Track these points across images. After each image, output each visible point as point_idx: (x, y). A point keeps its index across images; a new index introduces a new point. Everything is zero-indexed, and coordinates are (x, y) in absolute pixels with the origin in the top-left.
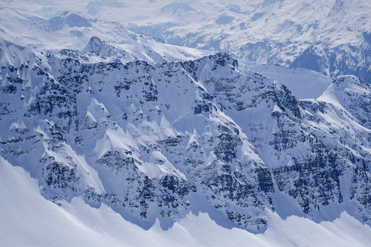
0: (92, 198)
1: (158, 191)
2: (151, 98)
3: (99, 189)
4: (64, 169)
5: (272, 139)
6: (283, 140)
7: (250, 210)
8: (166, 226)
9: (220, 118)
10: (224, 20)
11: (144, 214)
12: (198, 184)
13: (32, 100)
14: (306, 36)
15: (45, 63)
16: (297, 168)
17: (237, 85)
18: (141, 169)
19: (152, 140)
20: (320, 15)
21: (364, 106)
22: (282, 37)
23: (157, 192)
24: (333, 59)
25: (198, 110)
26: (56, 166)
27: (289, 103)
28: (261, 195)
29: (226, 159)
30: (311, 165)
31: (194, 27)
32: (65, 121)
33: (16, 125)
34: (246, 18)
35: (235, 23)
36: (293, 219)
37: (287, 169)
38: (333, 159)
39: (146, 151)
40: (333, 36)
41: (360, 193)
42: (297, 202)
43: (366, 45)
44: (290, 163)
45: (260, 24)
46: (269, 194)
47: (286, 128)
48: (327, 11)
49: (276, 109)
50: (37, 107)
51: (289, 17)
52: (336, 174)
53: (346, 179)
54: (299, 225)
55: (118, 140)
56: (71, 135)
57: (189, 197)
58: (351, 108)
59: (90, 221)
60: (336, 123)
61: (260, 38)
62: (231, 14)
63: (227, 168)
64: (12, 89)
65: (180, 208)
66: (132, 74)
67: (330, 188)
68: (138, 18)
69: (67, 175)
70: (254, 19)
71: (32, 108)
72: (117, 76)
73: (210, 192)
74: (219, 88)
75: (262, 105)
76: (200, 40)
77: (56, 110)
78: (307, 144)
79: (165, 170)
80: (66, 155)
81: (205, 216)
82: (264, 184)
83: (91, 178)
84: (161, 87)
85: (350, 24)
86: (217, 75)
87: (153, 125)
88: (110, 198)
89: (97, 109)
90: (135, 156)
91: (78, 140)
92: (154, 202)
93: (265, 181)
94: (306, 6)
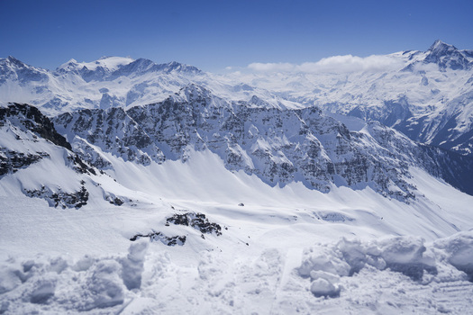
0: (249, 171)
2: (279, 126)
3: (252, 167)
4: (236, 156)
5: (335, 149)
6: (341, 150)
7: (322, 181)
8: (282, 186)
9: (311, 137)
10: (317, 91)
11: (272, 180)
12: (298, 166)
13: (224, 123)
14: (356, 101)
15: (231, 106)
16: (347, 163)
17: (321, 123)
18: (272, 159)
19: (278, 145)
20: (364, 92)
21: (382, 136)
22: (344, 101)
23: (279, 170)
24: (368, 113)
25: (301, 133)
26: (233, 154)
27: (346, 133)
28: (328, 175)
29: (313, 157)
30: (353, 163)
31: (302, 94)
32: (238, 134)
33: (216, 134)
34: (327, 91)
35: (322, 93)
36: (343, 187)
37: (342, 164)
38: (364, 161)
39: (275, 151)
40: (369, 102)
41: (376, 177)
42: (345, 180)
43: (385, 107)
44: (343, 161)
45: (334, 94)
46: (332, 175)
47: (343, 144)
48: (367, 89)
49: (339, 135)
50: (226, 127)
51: (348, 91)
52: (365, 168)
53: (370, 170)
54: (345, 190)
55: (263, 144)
56: (241, 140)
57: (293, 174)
58: (375, 137)
59: (247, 181)
60: (367, 144)
61: (334, 101)
62: (321, 88)
63: (313, 161)
64: (215, 117)
65: (289, 179)
66: (271, 114)
67: (362, 174)
68: (276, 88)
69: (237, 159)
70: (331, 91)
71: (223, 127)
72: (264, 115)
73: (304, 172)
74: (312, 123)
75: (332, 132)
76: (304, 100)
77: (235, 128)
78: (352, 152)
79: (284, 160)
80: (238, 150)
81: (300, 183)
82: (331, 171)
83: (249, 162)
84: (284, 121)
85: (378, 96)
86: (311, 117)
87: (279, 138)
88: (256, 171)
89: (254, 129)
90: (270, 153)
91: (243, 143)
92: (277, 175)
93: (330, 168)
94: (357, 86)
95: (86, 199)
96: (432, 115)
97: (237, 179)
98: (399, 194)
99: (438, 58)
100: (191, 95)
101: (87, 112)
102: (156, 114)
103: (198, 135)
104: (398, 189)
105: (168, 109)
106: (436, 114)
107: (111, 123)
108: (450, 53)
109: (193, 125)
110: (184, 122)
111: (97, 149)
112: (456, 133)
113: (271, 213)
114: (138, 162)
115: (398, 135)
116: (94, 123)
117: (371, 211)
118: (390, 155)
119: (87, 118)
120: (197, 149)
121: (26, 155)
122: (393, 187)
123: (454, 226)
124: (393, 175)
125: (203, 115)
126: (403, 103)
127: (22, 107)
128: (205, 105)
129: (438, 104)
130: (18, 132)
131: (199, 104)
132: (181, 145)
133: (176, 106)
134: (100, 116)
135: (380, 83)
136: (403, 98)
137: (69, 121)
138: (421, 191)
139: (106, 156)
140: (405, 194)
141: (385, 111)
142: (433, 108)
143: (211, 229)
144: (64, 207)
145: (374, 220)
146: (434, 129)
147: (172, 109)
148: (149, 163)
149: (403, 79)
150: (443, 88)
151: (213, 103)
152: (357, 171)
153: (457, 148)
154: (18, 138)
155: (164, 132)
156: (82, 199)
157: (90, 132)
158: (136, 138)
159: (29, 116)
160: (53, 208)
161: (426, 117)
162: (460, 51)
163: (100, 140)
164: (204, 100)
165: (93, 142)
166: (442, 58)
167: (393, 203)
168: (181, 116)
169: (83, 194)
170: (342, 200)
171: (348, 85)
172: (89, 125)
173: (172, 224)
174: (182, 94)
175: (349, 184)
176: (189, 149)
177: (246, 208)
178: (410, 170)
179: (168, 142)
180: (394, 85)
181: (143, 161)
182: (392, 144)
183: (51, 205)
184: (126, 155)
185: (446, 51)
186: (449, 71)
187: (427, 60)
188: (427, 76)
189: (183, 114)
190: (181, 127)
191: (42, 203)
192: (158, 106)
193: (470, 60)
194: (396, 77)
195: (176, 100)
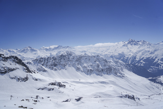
0: (82, 71)
2: (89, 60)
3: (83, 71)
5: (103, 65)
6: (105, 65)
7: (100, 74)
8: (90, 75)
9: (98, 63)
10: (102, 52)
11: (88, 74)
12: (94, 70)
14: (112, 54)
15: (77, 56)
16: (106, 69)
17: (100, 59)
18: (88, 68)
19: (89, 65)
21: (116, 62)
22: (109, 54)
24: (115, 56)
25: (95, 62)
27: (106, 61)
28: (102, 72)
29: (98, 67)
30: (108, 68)
32: (79, 62)
33: (74, 63)
38: (111, 68)
39: (88, 66)
40: (115, 54)
41: (114, 72)
42: (106, 73)
45: (106, 52)
48: (114, 51)
49: (104, 62)
50: (76, 61)
52: (111, 70)
54: (106, 75)
55: (85, 65)
56: (80, 64)
58: (114, 62)
59: (81, 74)
60: (112, 64)
61: (106, 54)
63: (98, 69)
64: (73, 59)
65: (92, 73)
66: (87, 57)
69: (79, 69)
72: (86, 57)
73: (96, 71)
75: (102, 61)
78: (108, 66)
79: (91, 68)
80: (79, 66)
81: (95, 74)
83: (82, 69)
85: (117, 52)
86: (97, 58)
87: (89, 63)
88: (84, 72)
89: (83, 61)
92: (89, 72)
93: (102, 70)
94: (112, 50)
95: (28, 79)
96: (130, 57)
97: (79, 73)
98: (120, 76)
99: (130, 43)
100: (68, 53)
101: (42, 58)
102: (59, 58)
103: (69, 63)
104: (120, 75)
105: (62, 57)
106: (131, 56)
107: (48, 61)
108: (133, 41)
109: (68, 61)
110: (66, 60)
111: (44, 67)
112: (136, 60)
113: (87, 82)
114: (54, 70)
115: (120, 61)
116: (43, 61)
117: (113, 81)
118: (118, 66)
119: (42, 60)
120: (69, 66)
121: (12, 69)
122: (119, 74)
123: (135, 84)
124: (119, 71)
125: (71, 58)
126: (123, 54)
127: (13, 57)
130: (11, 63)
131: (70, 55)
132: (65, 66)
133: (64, 56)
134: (45, 59)
135: (117, 49)
137: (37, 61)
138: (126, 75)
139: (46, 69)
140: (122, 76)
141: (119, 56)
142: (130, 55)
143: (62, 86)
144: (21, 81)
145: (114, 83)
146: (131, 60)
148: (57, 70)
149: (122, 48)
150: (132, 50)
151: (73, 55)
152: (109, 70)
153: (137, 64)
154: (11, 64)
155: (61, 62)
156: (26, 79)
157: (42, 63)
158: (54, 64)
159: (14, 59)
160: (17, 82)
161: (129, 57)
162: (136, 41)
163: (45, 65)
165: (43, 66)
166: (132, 43)
167: (119, 78)
168: (65, 58)
169: (27, 78)
170: (105, 78)
171: (110, 50)
172: (42, 61)
173: (50, 85)
174: (66, 53)
176: (67, 67)
177: (81, 81)
178: (123, 70)
179: (62, 65)
181: (55, 70)
182: (119, 64)
183: (17, 81)
184: (51, 68)
185: (132, 41)
186: (133, 46)
187: (128, 43)
188: (128, 47)
191: (15, 80)
192: (59, 56)
193: (138, 43)
194: (121, 48)
195: (64, 55)
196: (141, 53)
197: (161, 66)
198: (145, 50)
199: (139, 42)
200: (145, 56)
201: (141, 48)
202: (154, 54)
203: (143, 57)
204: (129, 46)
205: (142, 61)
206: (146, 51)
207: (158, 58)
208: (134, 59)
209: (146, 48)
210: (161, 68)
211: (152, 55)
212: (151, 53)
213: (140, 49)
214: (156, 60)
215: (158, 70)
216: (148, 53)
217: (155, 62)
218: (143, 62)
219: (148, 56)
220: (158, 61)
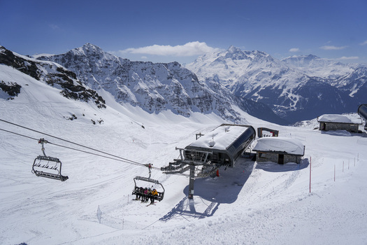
0: (133, 103)
1: (155, 102)
2: (153, 73)
3: (135, 101)
4: (124, 94)
5: (192, 89)
6: (195, 89)
7: (185, 110)
8: (157, 113)
9: (175, 81)
11: (150, 109)
12: (168, 100)
13: (113, 71)
15: (118, 60)
16: (199, 98)
17: (181, 72)
18: (150, 95)
19: (154, 86)
21: (214, 87)
25: (168, 78)
26: (121, 92)
27: (197, 80)
28: (188, 106)
29: (177, 94)
30: (203, 98)
32: (125, 79)
33: (108, 79)
37: (197, 98)
38: (210, 97)
39: (151, 90)
41: (218, 107)
42: (199, 109)
44: (197, 97)
46: (191, 106)
47: (196, 86)
49: (193, 80)
50: (115, 73)
52: (211, 101)
53: (214, 103)
54: (198, 115)
55: (143, 86)
56: (127, 83)
57: (165, 105)
58: (210, 87)
59: (132, 111)
63: (177, 97)
64: (107, 67)
65: (162, 108)
66: (147, 66)
67: (209, 105)
69: (125, 96)
71: (113, 74)
72: (142, 66)
73: (172, 104)
74: (175, 72)
75: (188, 78)
77: (122, 75)
78: (202, 91)
79: (158, 96)
80: (125, 89)
81: (170, 111)
82: (189, 103)
83: (133, 98)
84: (156, 70)
85: (203, 75)
86: (174, 69)
87: (153, 81)
88: (139, 104)
89: (136, 75)
90: (148, 91)
91: (129, 85)
92: (154, 106)
93: (189, 101)
96: (231, 85)
97: (125, 107)
98: (231, 117)
99: (232, 55)
100: (88, 51)
103: (94, 79)
104: (231, 114)
105: (70, 59)
106: (233, 84)
108: (238, 52)
109: (90, 72)
110: (84, 69)
112: (244, 93)
122: (228, 114)
124: (227, 106)
125: (98, 65)
126: (216, 78)
128: (99, 58)
129: (234, 79)
131: (95, 58)
133: (76, 57)
135: (203, 68)
136: (216, 76)
140: (235, 118)
142: (231, 81)
147: (73, 59)
149: (215, 66)
150: (236, 70)
151: (105, 57)
152: (206, 103)
161: (228, 86)
162: (243, 51)
164: (98, 55)
168: (80, 65)
174: (81, 50)
175: (202, 112)
180: (211, 69)
182: (220, 91)
185: (236, 51)
186: (238, 61)
187: (227, 56)
188: (227, 64)
189: (82, 64)
190: (81, 72)
192: (61, 57)
193: (248, 56)
194: (212, 65)
195: (75, 53)
196: (254, 77)
197: (293, 104)
198: (263, 71)
199: (249, 53)
200: (263, 83)
201: (255, 67)
202: (281, 79)
203: (258, 85)
204: (230, 62)
205: (256, 94)
206: (264, 73)
207: (288, 88)
208: (240, 90)
209: (264, 66)
210: (293, 108)
211: (277, 82)
212: (274, 78)
213: (251, 69)
214: (285, 91)
215: (289, 112)
216: (269, 78)
217: (282, 95)
218: (259, 97)
219: (268, 85)
220: (287, 95)
